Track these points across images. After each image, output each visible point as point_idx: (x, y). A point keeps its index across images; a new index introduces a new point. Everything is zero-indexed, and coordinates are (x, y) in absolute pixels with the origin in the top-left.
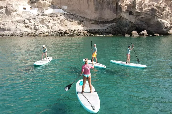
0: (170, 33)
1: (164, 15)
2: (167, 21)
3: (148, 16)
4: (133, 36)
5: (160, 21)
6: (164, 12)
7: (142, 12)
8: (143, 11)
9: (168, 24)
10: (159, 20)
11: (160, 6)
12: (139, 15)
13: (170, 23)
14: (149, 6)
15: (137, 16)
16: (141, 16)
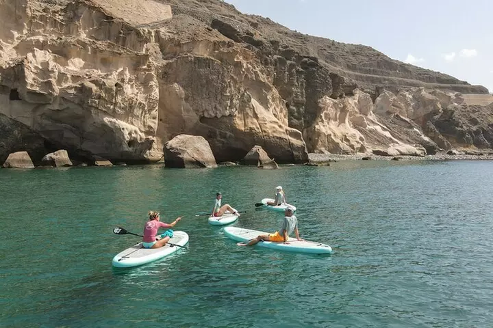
0: (150, 158)
1: (118, 105)
2: (132, 124)
3: (71, 106)
4: (10, 167)
5: (109, 123)
6: (119, 98)
7: (51, 94)
8: (53, 90)
9: (136, 132)
10: (106, 121)
11: (105, 81)
12: (42, 102)
13: (144, 130)
14: (76, 78)
15: (39, 106)
16: (50, 108)
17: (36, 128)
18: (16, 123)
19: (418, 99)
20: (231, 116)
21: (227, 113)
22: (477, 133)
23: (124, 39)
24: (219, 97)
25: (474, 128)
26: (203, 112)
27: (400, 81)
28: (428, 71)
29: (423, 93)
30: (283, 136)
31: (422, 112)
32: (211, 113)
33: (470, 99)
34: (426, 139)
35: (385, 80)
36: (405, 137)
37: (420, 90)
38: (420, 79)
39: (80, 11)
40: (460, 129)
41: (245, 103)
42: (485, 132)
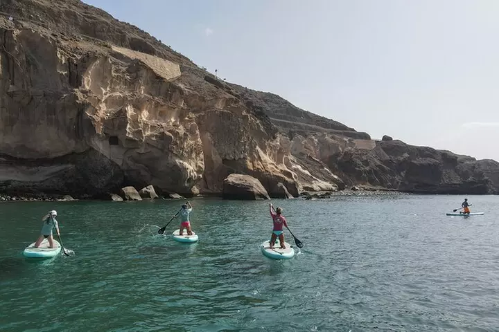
1: (185, 150)
2: (191, 164)
3: (153, 150)
4: (130, 199)
5: (179, 164)
6: (185, 144)
7: (141, 141)
8: (143, 137)
9: (192, 171)
10: (177, 162)
11: (176, 130)
12: (132, 147)
13: (196, 170)
14: (153, 128)
15: (129, 149)
16: (138, 151)
17: (125, 167)
18: (112, 163)
19: (322, 142)
20: (245, 158)
21: (242, 156)
22: (369, 172)
23: (171, 96)
24: (237, 144)
25: (367, 168)
26: (225, 155)
27: (306, 127)
28: (323, 118)
29: (326, 137)
30: (280, 175)
31: (327, 154)
32: (231, 156)
33: (359, 143)
34: (336, 177)
35: (294, 125)
36: (320, 176)
37: (324, 136)
38: (318, 125)
39: (141, 72)
40: (357, 169)
41: (252, 148)
42: (375, 172)
